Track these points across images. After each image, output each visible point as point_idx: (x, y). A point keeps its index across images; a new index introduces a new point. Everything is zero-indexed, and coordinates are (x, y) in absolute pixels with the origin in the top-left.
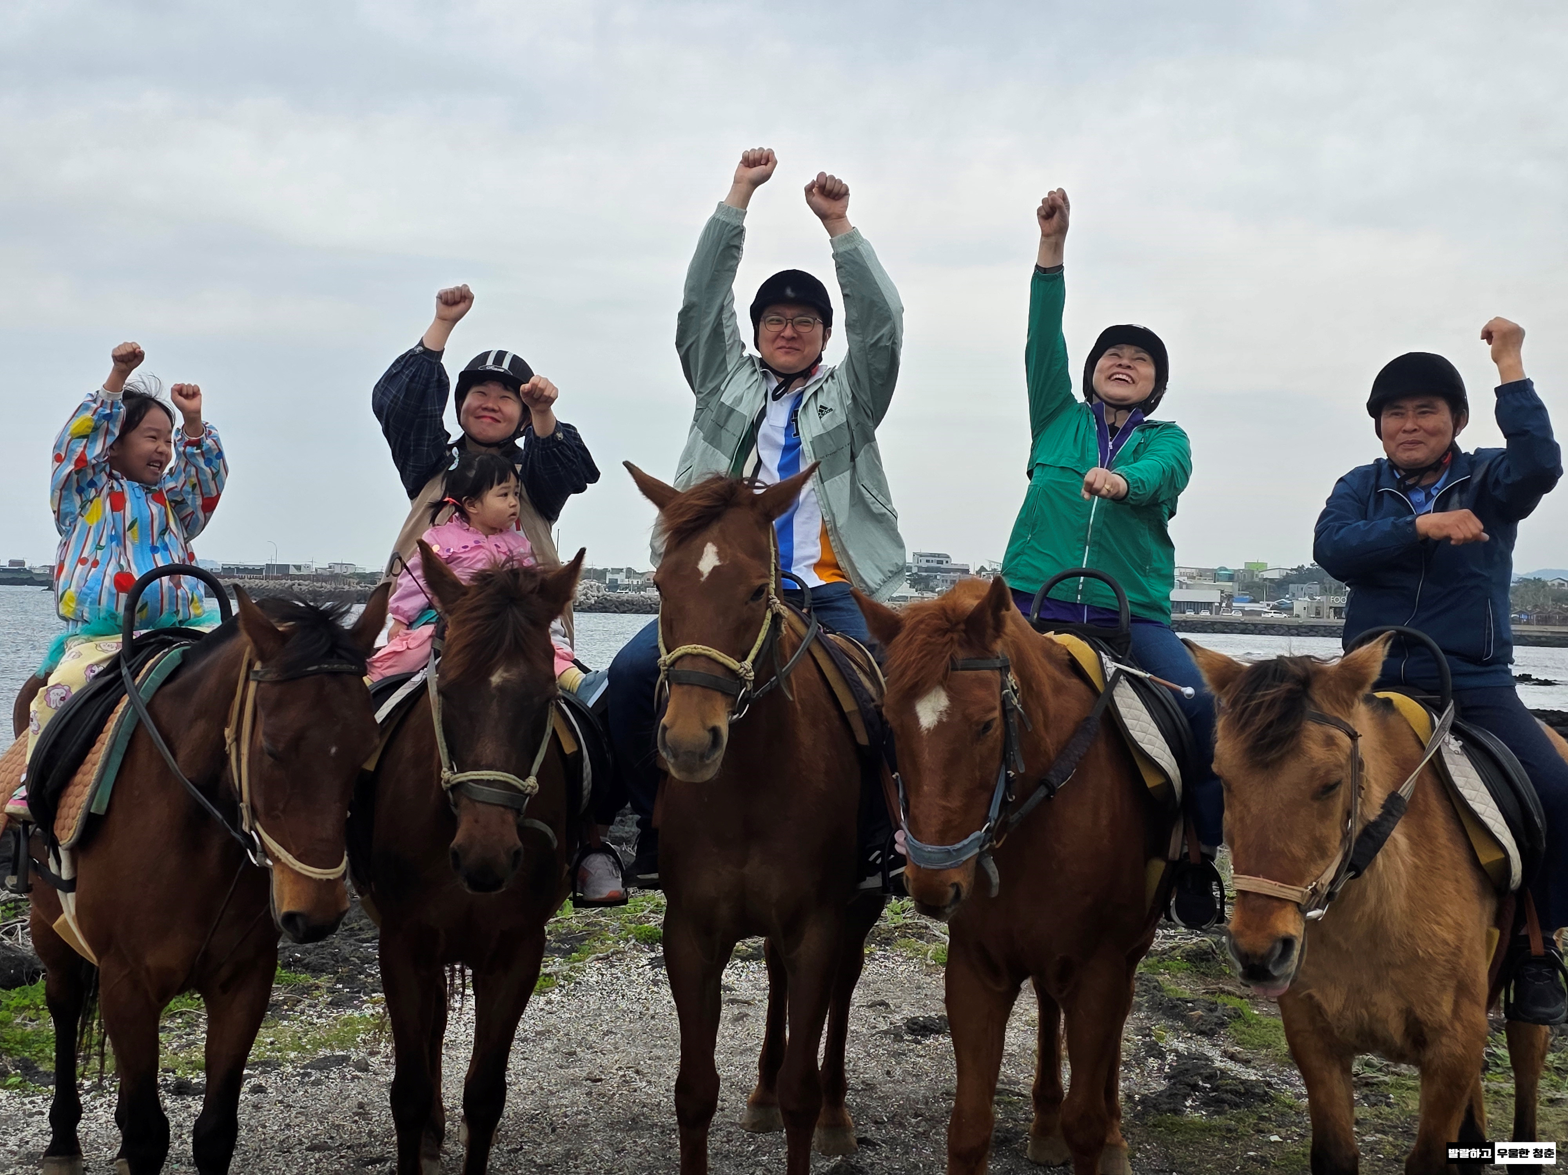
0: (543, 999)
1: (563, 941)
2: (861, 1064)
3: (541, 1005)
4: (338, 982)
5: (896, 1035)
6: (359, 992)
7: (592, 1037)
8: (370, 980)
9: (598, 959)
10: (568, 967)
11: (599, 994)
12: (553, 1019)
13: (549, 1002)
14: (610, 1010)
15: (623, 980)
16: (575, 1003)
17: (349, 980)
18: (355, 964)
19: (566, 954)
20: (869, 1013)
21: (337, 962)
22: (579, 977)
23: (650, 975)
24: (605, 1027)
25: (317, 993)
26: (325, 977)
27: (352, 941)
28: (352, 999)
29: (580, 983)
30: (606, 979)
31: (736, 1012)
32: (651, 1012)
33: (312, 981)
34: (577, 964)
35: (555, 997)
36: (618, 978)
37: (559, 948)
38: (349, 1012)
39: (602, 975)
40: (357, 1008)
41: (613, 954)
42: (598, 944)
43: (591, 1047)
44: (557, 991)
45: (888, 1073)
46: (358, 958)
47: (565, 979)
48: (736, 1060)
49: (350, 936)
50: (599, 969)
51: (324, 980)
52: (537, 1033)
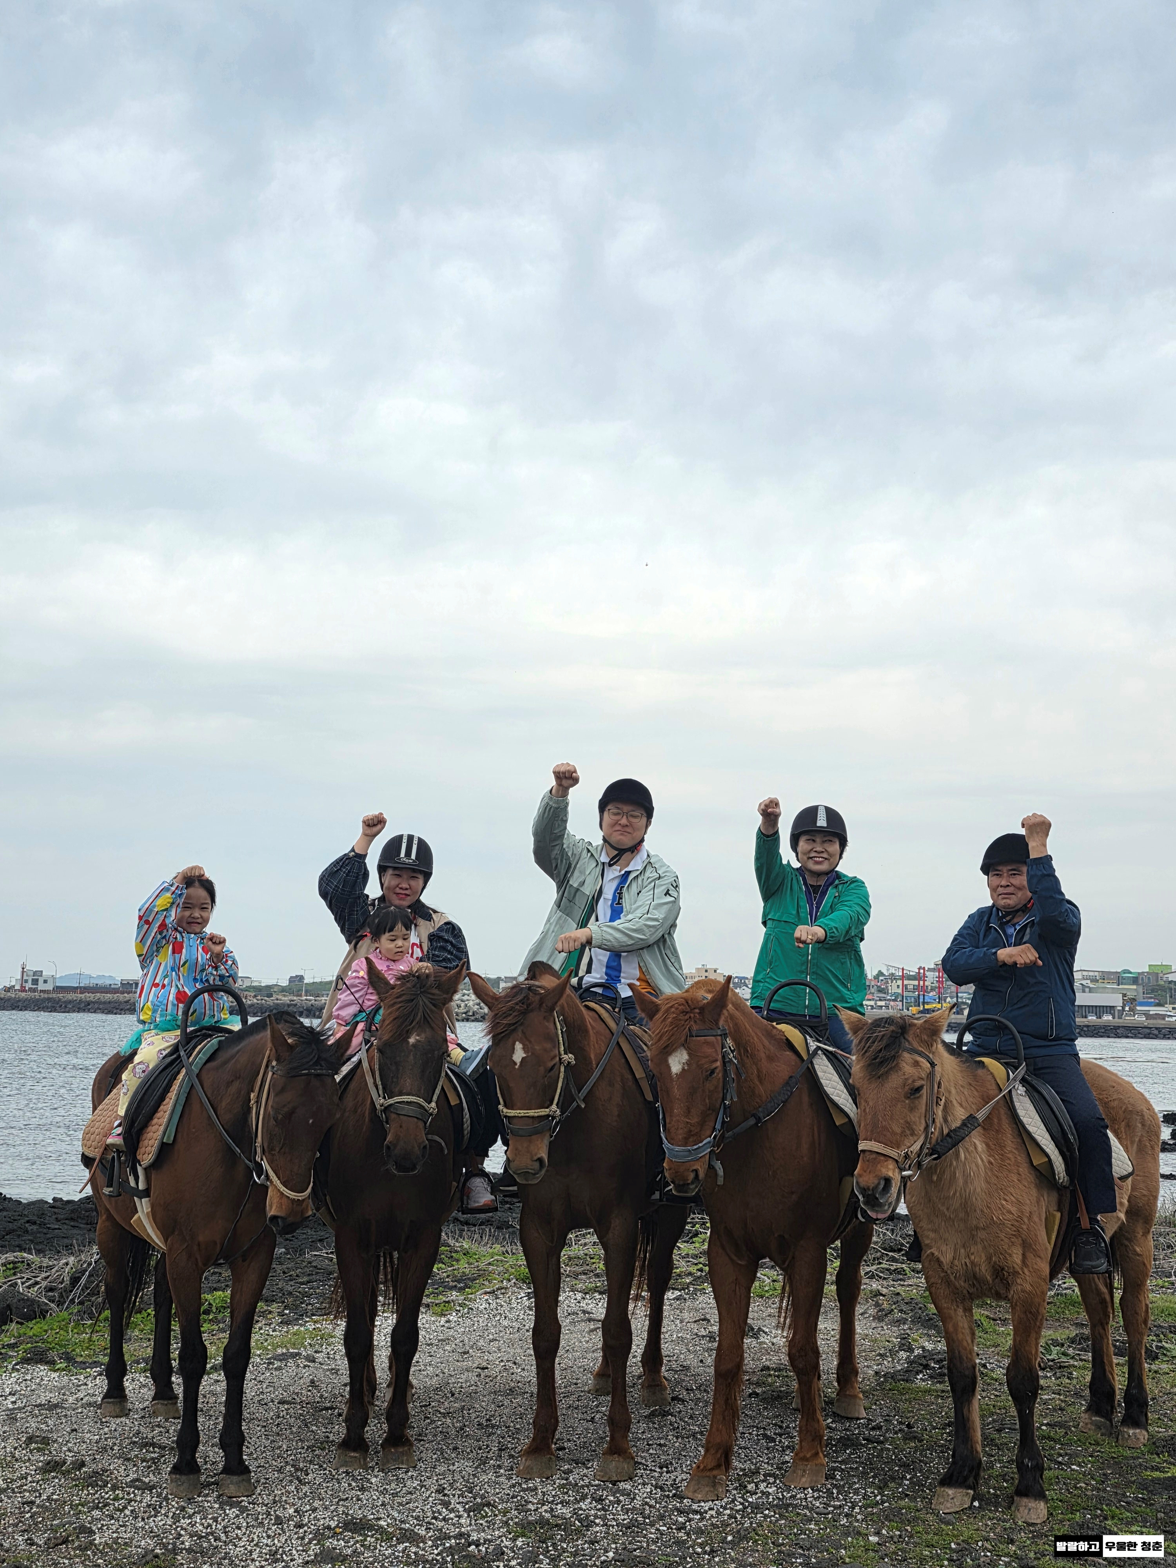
0: (443, 1319)
1: (459, 1281)
2: (682, 1356)
3: (442, 1323)
4: (286, 1308)
5: (711, 1337)
6: (302, 1315)
7: (481, 1343)
8: (310, 1307)
9: (486, 1293)
10: (463, 1298)
11: (486, 1316)
12: (451, 1333)
13: (447, 1322)
14: (495, 1326)
15: (506, 1307)
16: (468, 1322)
17: (294, 1308)
18: (297, 1296)
19: (461, 1290)
20: (695, 1326)
21: (284, 1294)
22: (472, 1305)
23: (527, 1303)
24: (491, 1337)
25: (270, 1316)
26: (275, 1305)
27: (292, 1283)
28: (297, 1319)
29: (472, 1309)
30: (492, 1306)
31: (592, 1327)
32: (527, 1327)
33: (265, 1308)
34: (470, 1296)
35: (453, 1317)
36: (502, 1306)
37: (456, 1286)
38: (296, 1328)
39: (489, 1304)
40: (301, 1325)
41: (498, 1289)
42: (486, 1283)
43: (480, 1349)
44: (454, 1314)
45: (701, 1361)
46: (299, 1292)
47: (460, 1305)
48: (590, 1355)
49: (291, 1280)
50: (487, 1300)
51: (274, 1307)
52: (439, 1341)
